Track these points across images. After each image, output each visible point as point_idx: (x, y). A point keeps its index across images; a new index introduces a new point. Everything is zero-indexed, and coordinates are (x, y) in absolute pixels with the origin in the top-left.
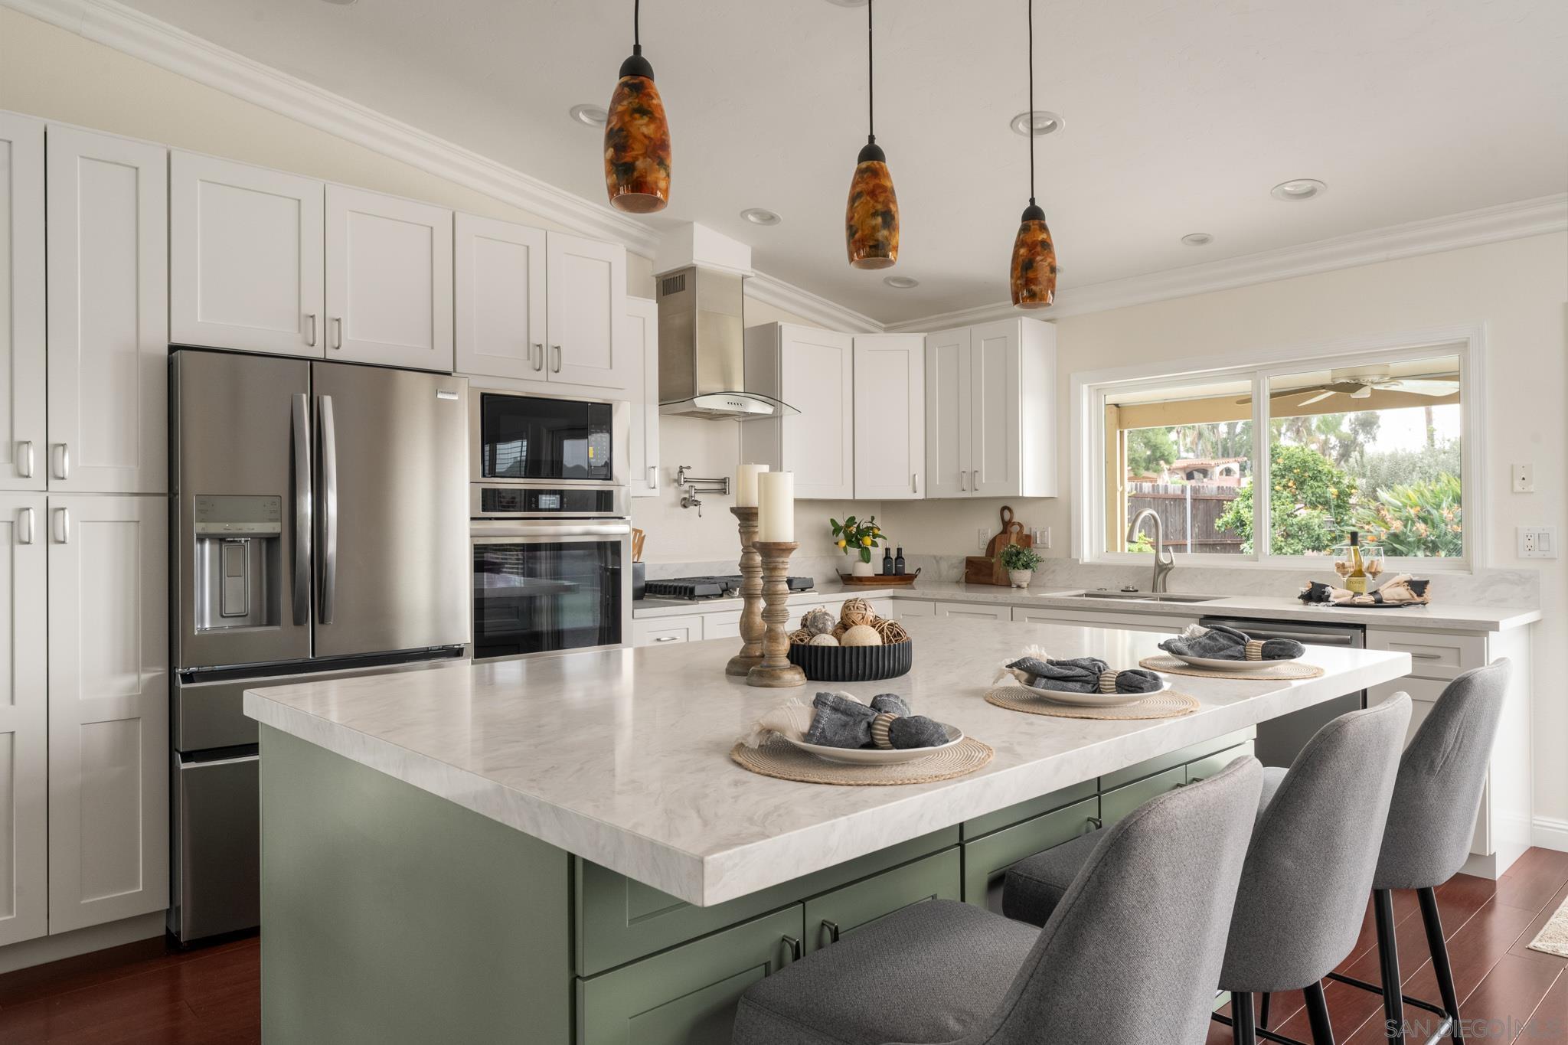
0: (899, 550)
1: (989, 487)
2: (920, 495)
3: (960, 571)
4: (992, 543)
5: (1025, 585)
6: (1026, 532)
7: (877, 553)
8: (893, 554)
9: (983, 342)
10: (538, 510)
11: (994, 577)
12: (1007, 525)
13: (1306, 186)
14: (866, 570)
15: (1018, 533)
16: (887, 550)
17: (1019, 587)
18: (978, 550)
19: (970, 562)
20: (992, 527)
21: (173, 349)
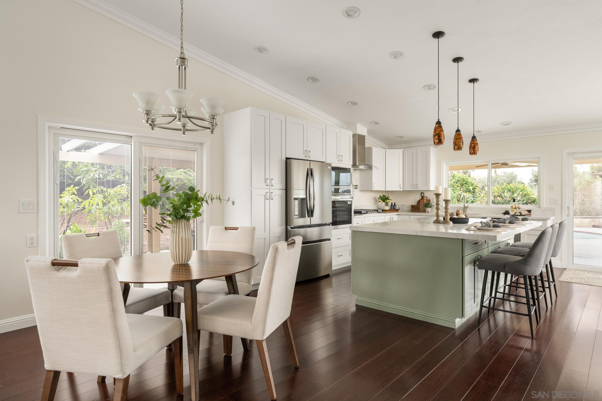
0: (395, 203)
1: (421, 188)
2: (402, 190)
3: (410, 208)
4: (419, 202)
5: (429, 212)
6: (428, 199)
7: (390, 204)
8: (393, 204)
9: (420, 152)
10: (338, 193)
11: (420, 210)
12: (423, 197)
13: (508, 123)
14: (387, 208)
15: (426, 199)
16: (392, 203)
17: (428, 212)
18: (414, 203)
19: (412, 206)
20: (418, 198)
21: (287, 159)
